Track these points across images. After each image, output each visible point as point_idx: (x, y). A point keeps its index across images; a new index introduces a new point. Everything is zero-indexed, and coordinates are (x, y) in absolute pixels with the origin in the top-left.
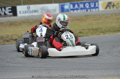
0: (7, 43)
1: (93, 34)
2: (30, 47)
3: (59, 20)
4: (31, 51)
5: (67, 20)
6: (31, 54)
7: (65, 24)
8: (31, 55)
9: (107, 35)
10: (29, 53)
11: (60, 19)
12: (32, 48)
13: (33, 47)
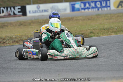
0: (16, 44)
1: (104, 34)
9: (119, 35)
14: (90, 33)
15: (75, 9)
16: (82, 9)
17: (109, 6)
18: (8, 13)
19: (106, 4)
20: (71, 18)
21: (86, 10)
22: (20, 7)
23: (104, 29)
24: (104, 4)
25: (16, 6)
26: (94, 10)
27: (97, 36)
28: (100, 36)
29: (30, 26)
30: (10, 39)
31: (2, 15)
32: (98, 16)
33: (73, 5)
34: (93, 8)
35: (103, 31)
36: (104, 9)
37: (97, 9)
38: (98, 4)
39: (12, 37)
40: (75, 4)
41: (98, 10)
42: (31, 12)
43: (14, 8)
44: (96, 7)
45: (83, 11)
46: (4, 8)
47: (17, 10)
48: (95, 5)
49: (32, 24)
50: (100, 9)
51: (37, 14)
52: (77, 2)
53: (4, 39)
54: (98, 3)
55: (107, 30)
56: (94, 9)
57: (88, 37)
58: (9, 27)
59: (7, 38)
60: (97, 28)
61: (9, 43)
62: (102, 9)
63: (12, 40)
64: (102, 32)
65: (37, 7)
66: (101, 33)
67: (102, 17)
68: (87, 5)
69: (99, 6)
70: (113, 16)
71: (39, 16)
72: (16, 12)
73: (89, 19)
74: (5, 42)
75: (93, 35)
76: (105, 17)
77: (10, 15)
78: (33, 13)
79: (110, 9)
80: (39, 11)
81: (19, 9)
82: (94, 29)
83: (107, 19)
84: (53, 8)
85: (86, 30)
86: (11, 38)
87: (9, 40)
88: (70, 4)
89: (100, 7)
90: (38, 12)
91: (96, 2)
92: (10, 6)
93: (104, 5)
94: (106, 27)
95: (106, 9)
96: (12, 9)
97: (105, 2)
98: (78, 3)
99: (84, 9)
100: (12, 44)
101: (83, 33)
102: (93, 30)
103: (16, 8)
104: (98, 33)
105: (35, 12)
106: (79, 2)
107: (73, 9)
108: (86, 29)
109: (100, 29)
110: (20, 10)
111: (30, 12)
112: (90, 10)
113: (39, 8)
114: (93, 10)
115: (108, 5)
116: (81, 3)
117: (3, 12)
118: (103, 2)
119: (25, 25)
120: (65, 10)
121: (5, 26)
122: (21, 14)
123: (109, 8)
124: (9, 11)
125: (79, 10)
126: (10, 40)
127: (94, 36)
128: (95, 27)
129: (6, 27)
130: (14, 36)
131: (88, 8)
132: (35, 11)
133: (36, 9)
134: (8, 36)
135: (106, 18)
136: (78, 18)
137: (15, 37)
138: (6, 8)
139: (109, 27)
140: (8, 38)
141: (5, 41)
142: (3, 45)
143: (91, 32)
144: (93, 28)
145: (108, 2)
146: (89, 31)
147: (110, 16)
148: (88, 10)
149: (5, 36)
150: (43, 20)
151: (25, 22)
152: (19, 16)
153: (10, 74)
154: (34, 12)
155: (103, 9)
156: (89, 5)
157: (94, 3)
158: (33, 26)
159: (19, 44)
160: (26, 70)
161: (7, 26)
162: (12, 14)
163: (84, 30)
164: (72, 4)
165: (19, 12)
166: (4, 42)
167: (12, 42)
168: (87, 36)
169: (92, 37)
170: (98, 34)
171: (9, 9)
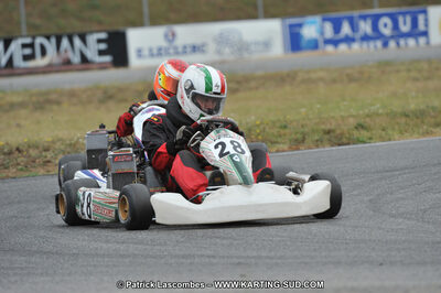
2: (82, 189)
3: (188, 91)
4: (89, 205)
5: (219, 91)
6: (90, 216)
7: (211, 105)
8: (87, 218)
10: (79, 209)
11: (192, 87)
12: (93, 191)
13: (97, 190)
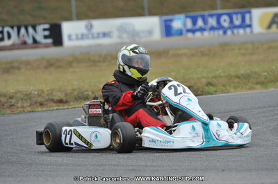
14: (207, 85)
15: (173, 31)
16: (188, 31)
17: (250, 26)
18: (22, 39)
19: (243, 19)
20: (164, 52)
21: (198, 34)
22: (47, 26)
23: (239, 77)
24: (237, 19)
25: (40, 24)
26: (214, 34)
27: (223, 92)
28: (228, 92)
29: (72, 70)
30: (26, 98)
31: (7, 43)
32: (224, 46)
33: (168, 23)
34: (212, 29)
35: (236, 80)
36: (238, 33)
37: (221, 32)
38: (225, 21)
39: (31, 93)
40: (171, 20)
41: (225, 33)
42: (74, 37)
43: (34, 28)
44: (220, 26)
45: (190, 35)
46: (12, 27)
47: (41, 33)
48: (218, 22)
49: (75, 64)
50: (229, 32)
51: (85, 43)
52: (177, 16)
53: (11, 98)
54: (225, 17)
55: (245, 78)
56: (216, 32)
57: (202, 95)
58: (23, 70)
59: (19, 95)
60: (222, 75)
61: (23, 107)
62: (233, 32)
63: (30, 99)
64: (233, 82)
65: (87, 27)
66: (232, 85)
67: (233, 50)
68: (200, 23)
69: (226, 24)
70: (258, 48)
71: (90, 46)
72: (39, 38)
73: (203, 54)
74: (13, 105)
75: (212, 89)
76: (240, 49)
77: (24, 43)
78: (77, 39)
79: (252, 32)
80: (90, 36)
81: (45, 30)
82: (215, 77)
83: (244, 55)
84: (122, 29)
85: (198, 79)
86: (26, 95)
87: (22, 99)
88: (161, 21)
89: (229, 28)
90: (88, 38)
91: (219, 16)
92: (25, 23)
93: (237, 22)
94: (242, 72)
95: (241, 31)
96: (31, 30)
97: (240, 17)
98: (180, 19)
99: (193, 31)
100: (29, 109)
101: (192, 85)
102: (214, 80)
103: (40, 28)
104: (224, 86)
105: (83, 37)
106: (182, 16)
107: (168, 31)
108: (199, 76)
109: (230, 77)
110: (47, 33)
111: (70, 37)
112: (206, 34)
113: (90, 27)
114: (212, 33)
115: (248, 22)
116: (187, 17)
117: (9, 36)
118: (234, 17)
119: (60, 67)
120: (150, 32)
121: (13, 68)
122: (50, 41)
123: (248, 30)
124: (23, 36)
125: (180, 33)
126: (25, 100)
127: (216, 92)
128: (217, 73)
129: (17, 71)
130: (35, 91)
131: (202, 30)
132: (83, 35)
133: (85, 31)
134: (20, 92)
135: (243, 51)
136: (180, 52)
137: (36, 93)
138: (15, 29)
139: (248, 72)
140: (22, 96)
141: (13, 101)
142: (8, 111)
143: (209, 84)
144: (213, 74)
145: (247, 16)
146: (204, 81)
147: (250, 46)
148: (202, 34)
149: (13, 91)
150: (100, 56)
151: (58, 60)
152: (46, 46)
153: (26, 176)
154: (80, 36)
155: (235, 31)
156: (205, 22)
157: (215, 18)
158: (77, 70)
159: (45, 109)
160: (62, 167)
161: (18, 68)
162: (30, 41)
163: (192, 78)
164: (166, 21)
165: (46, 37)
166: (13, 103)
167: (31, 105)
168: (199, 93)
169: (211, 94)
170: (224, 88)
171: (23, 30)
